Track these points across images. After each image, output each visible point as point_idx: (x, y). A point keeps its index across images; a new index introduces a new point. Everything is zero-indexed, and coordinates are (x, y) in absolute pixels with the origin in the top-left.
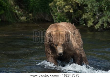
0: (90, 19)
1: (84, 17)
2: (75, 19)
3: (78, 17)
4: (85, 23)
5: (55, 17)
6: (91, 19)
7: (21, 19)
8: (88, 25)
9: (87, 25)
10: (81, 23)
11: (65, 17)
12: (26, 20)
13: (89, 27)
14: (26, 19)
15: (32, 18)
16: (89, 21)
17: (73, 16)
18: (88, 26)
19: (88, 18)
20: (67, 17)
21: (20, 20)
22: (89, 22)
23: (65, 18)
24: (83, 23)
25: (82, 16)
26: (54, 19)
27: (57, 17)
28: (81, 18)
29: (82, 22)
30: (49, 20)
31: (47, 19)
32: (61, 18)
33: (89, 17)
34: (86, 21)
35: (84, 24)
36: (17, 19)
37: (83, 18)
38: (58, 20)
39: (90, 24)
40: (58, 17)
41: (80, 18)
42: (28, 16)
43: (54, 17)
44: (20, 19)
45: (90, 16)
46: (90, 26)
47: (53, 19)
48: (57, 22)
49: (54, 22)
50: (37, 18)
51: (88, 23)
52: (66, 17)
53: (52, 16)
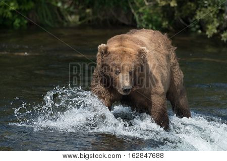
0: (211, 20)
1: (200, 16)
2: (181, 20)
3: (187, 17)
4: (201, 28)
5: (139, 16)
6: (213, 21)
7: (69, 21)
8: (207, 33)
9: (205, 32)
10: (194, 29)
11: (160, 17)
12: (79, 23)
13: (209, 37)
14: (80, 20)
15: (90, 18)
16: (209, 25)
17: (175, 14)
18: (207, 35)
19: (207, 19)
20: (164, 17)
21: (66, 22)
22: (210, 27)
23: (160, 19)
24: (198, 29)
25: (196, 14)
26: (137, 20)
27: (143, 16)
28: (194, 19)
29: (194, 27)
30: (127, 23)
31: (122, 19)
32: (152, 18)
33: (210, 17)
34: (202, 25)
35: (200, 31)
36: (60, 19)
37: (198, 18)
38: (146, 23)
39: (211, 30)
40: (145, 16)
41: (192, 18)
42: (83, 15)
43: (136, 16)
44: (67, 20)
45: (211, 15)
46: (211, 36)
47: (134, 21)
48: (144, 26)
49: (138, 26)
50: (102, 19)
51: (208, 29)
52: (162, 15)
53: (133, 15)
